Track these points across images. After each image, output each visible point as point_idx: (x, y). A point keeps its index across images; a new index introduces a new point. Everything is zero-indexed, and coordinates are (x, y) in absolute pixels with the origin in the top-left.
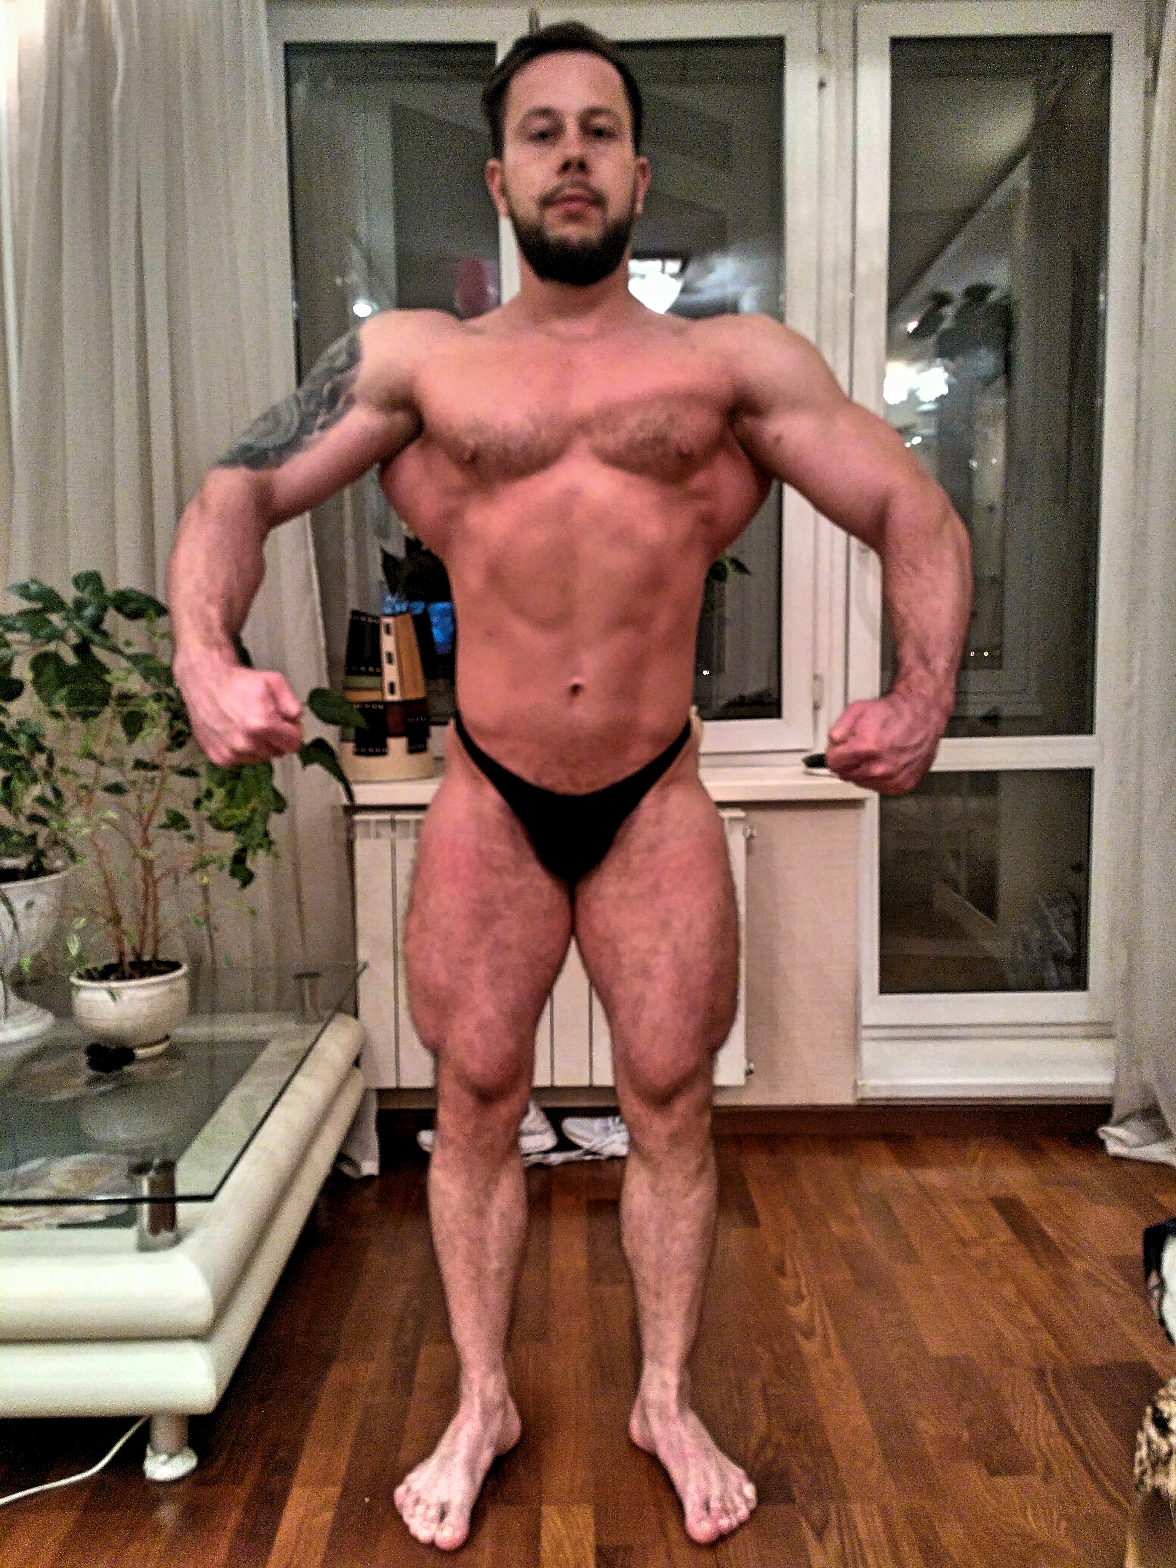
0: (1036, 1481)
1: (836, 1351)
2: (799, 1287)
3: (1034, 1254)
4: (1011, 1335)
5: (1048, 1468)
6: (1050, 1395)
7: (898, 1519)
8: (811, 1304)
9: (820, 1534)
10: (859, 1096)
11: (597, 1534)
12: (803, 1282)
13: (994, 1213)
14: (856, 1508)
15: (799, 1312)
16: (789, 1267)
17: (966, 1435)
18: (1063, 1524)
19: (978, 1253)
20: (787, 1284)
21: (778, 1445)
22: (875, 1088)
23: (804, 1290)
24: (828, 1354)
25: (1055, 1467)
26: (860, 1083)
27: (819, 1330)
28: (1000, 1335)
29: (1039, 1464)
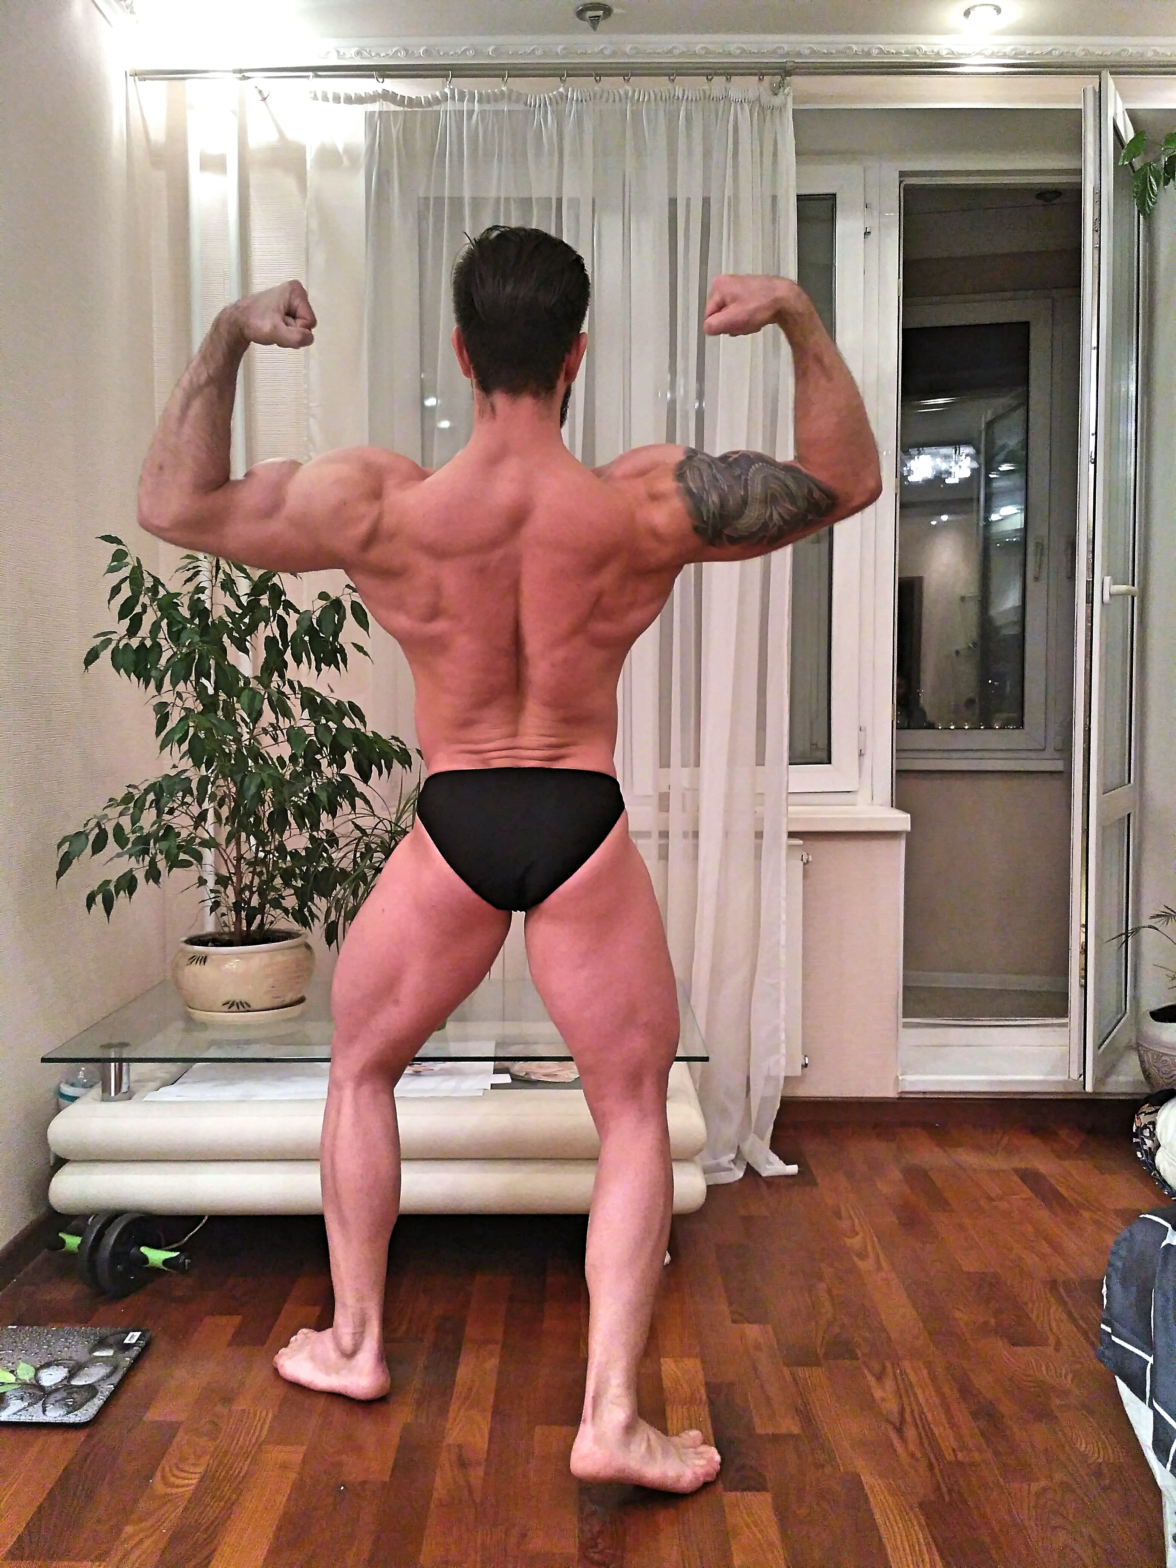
0: (1050, 1350)
1: (884, 1264)
2: (853, 1225)
3: (1049, 1207)
4: (1031, 1260)
5: (1058, 1343)
6: (1062, 1298)
7: (940, 1371)
8: (864, 1238)
9: (880, 1377)
10: (900, 1090)
11: (705, 1375)
12: (856, 1221)
13: (1016, 1178)
14: (907, 1364)
15: (855, 1242)
16: (844, 1214)
17: (992, 1321)
18: (1070, 1377)
19: (1004, 1205)
20: (845, 1225)
21: (843, 1326)
22: (912, 1083)
23: (858, 1228)
24: (879, 1268)
25: (1064, 1341)
26: (900, 1078)
27: (872, 1255)
28: (1021, 1259)
29: (1052, 1340)
